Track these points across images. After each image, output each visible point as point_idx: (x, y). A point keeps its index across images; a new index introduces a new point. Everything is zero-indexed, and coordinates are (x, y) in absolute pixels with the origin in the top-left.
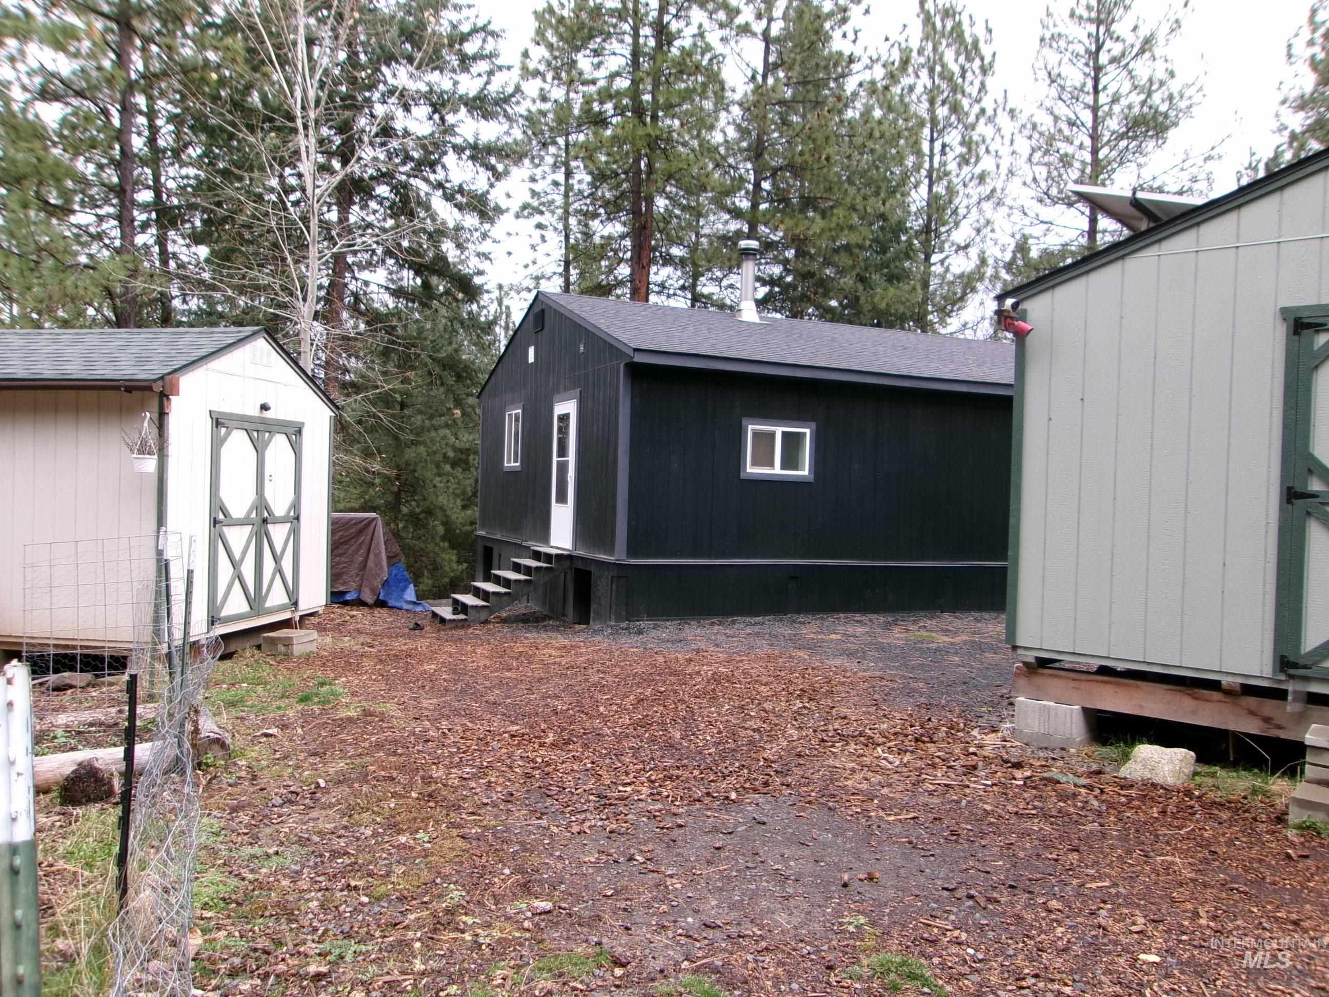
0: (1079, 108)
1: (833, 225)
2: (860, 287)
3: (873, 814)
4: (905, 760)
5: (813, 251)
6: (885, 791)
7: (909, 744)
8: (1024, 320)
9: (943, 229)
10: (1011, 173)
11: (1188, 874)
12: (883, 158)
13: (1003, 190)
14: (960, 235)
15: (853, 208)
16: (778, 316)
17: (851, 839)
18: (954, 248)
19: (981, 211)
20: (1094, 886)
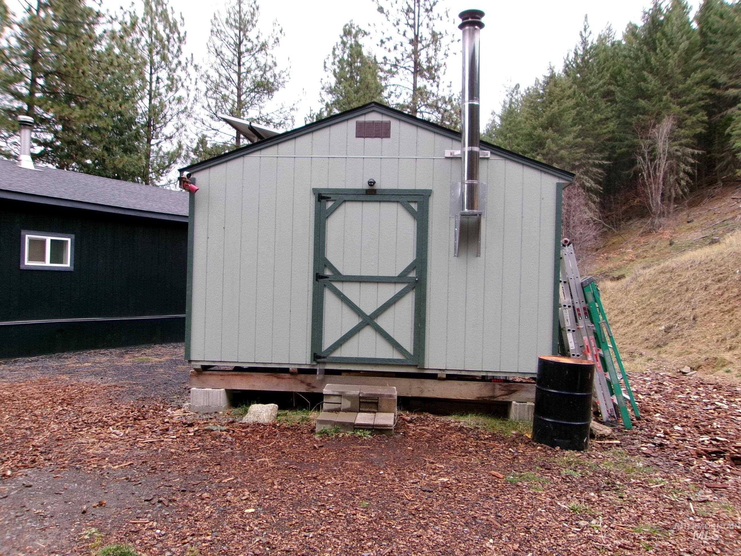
0: (231, 72)
1: (88, 114)
2: (106, 154)
3: (104, 467)
4: (127, 432)
5: (75, 128)
6: (113, 452)
7: (130, 422)
8: (194, 184)
9: (157, 126)
10: (196, 99)
11: (271, 465)
12: (120, 78)
13: (191, 108)
14: (168, 130)
15: (101, 106)
16: (50, 166)
17: (89, 484)
18: (164, 138)
19: (179, 119)
20: (226, 481)
